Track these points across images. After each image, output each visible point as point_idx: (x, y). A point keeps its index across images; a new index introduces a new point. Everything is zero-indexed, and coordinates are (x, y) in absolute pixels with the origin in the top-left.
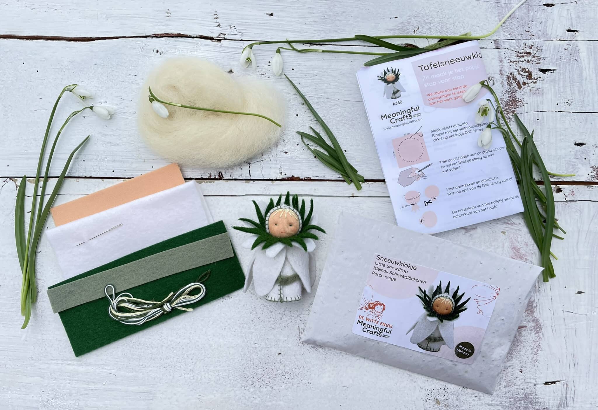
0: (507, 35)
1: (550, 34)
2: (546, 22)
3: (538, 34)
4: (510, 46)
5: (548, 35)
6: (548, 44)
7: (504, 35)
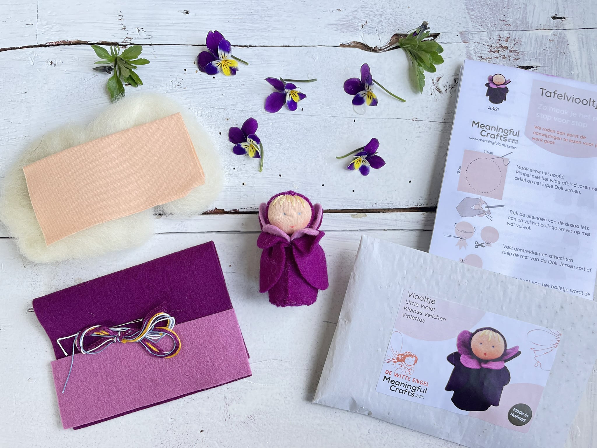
0: (476, 25)
1: (530, 23)
2: (525, 8)
3: (515, 23)
4: (481, 39)
5: (529, 24)
6: (528, 35)
7: (472, 25)
